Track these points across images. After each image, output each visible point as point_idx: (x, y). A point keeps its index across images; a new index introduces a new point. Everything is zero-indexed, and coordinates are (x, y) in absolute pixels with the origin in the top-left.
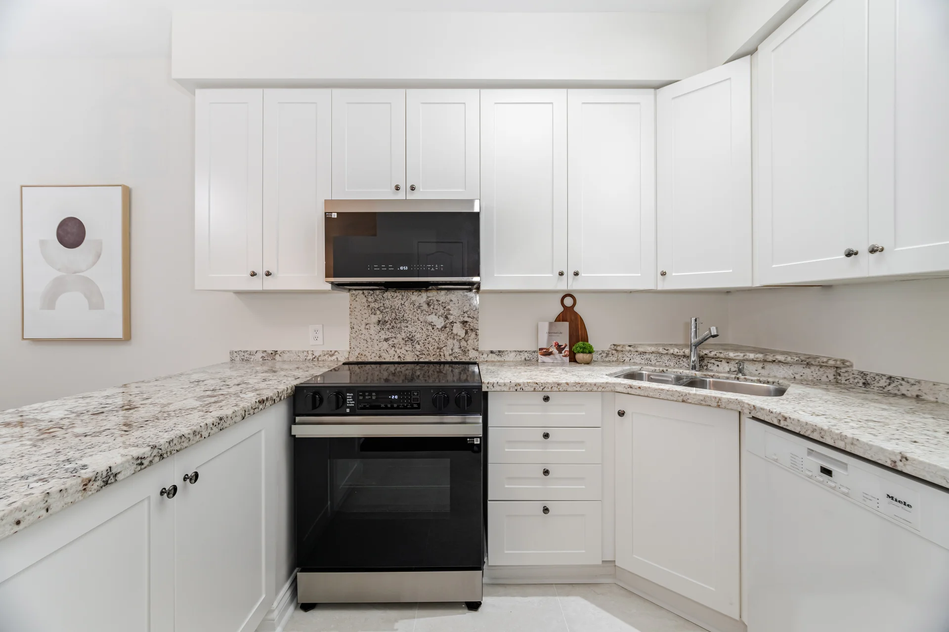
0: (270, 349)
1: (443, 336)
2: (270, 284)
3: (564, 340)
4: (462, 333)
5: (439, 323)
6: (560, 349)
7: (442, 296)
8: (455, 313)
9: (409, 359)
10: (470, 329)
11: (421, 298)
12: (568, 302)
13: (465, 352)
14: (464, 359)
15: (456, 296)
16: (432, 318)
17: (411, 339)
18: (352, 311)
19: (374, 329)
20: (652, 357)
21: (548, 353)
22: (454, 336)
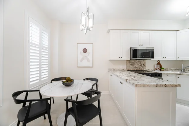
0: (114, 68)
1: (140, 67)
2: (121, 59)
3: (159, 67)
4: (143, 66)
5: (140, 65)
6: (158, 69)
7: (140, 61)
8: (142, 63)
9: (135, 70)
10: (144, 66)
11: (137, 61)
12: (159, 62)
13: (144, 69)
14: (143, 70)
15: (142, 61)
16: (139, 64)
17: (135, 67)
18: (127, 63)
19: (130, 66)
20: (173, 70)
21: (156, 69)
22: (142, 67)
